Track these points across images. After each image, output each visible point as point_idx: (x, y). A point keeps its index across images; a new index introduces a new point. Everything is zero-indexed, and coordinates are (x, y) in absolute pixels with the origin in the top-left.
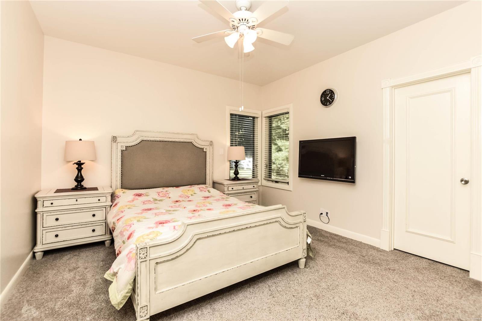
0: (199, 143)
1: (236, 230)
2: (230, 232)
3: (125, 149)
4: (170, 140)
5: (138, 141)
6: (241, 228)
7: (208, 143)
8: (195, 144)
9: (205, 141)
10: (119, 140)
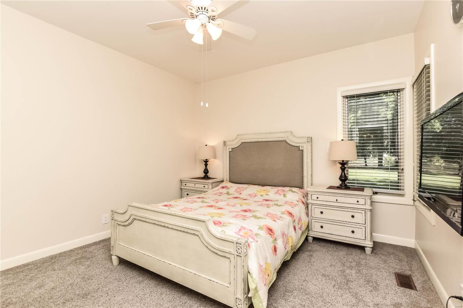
0: (293, 141)
1: (156, 223)
2: (152, 223)
3: (231, 150)
4: (264, 140)
5: (239, 144)
6: (160, 224)
7: (305, 140)
8: (288, 141)
9: (300, 138)
10: (228, 143)
